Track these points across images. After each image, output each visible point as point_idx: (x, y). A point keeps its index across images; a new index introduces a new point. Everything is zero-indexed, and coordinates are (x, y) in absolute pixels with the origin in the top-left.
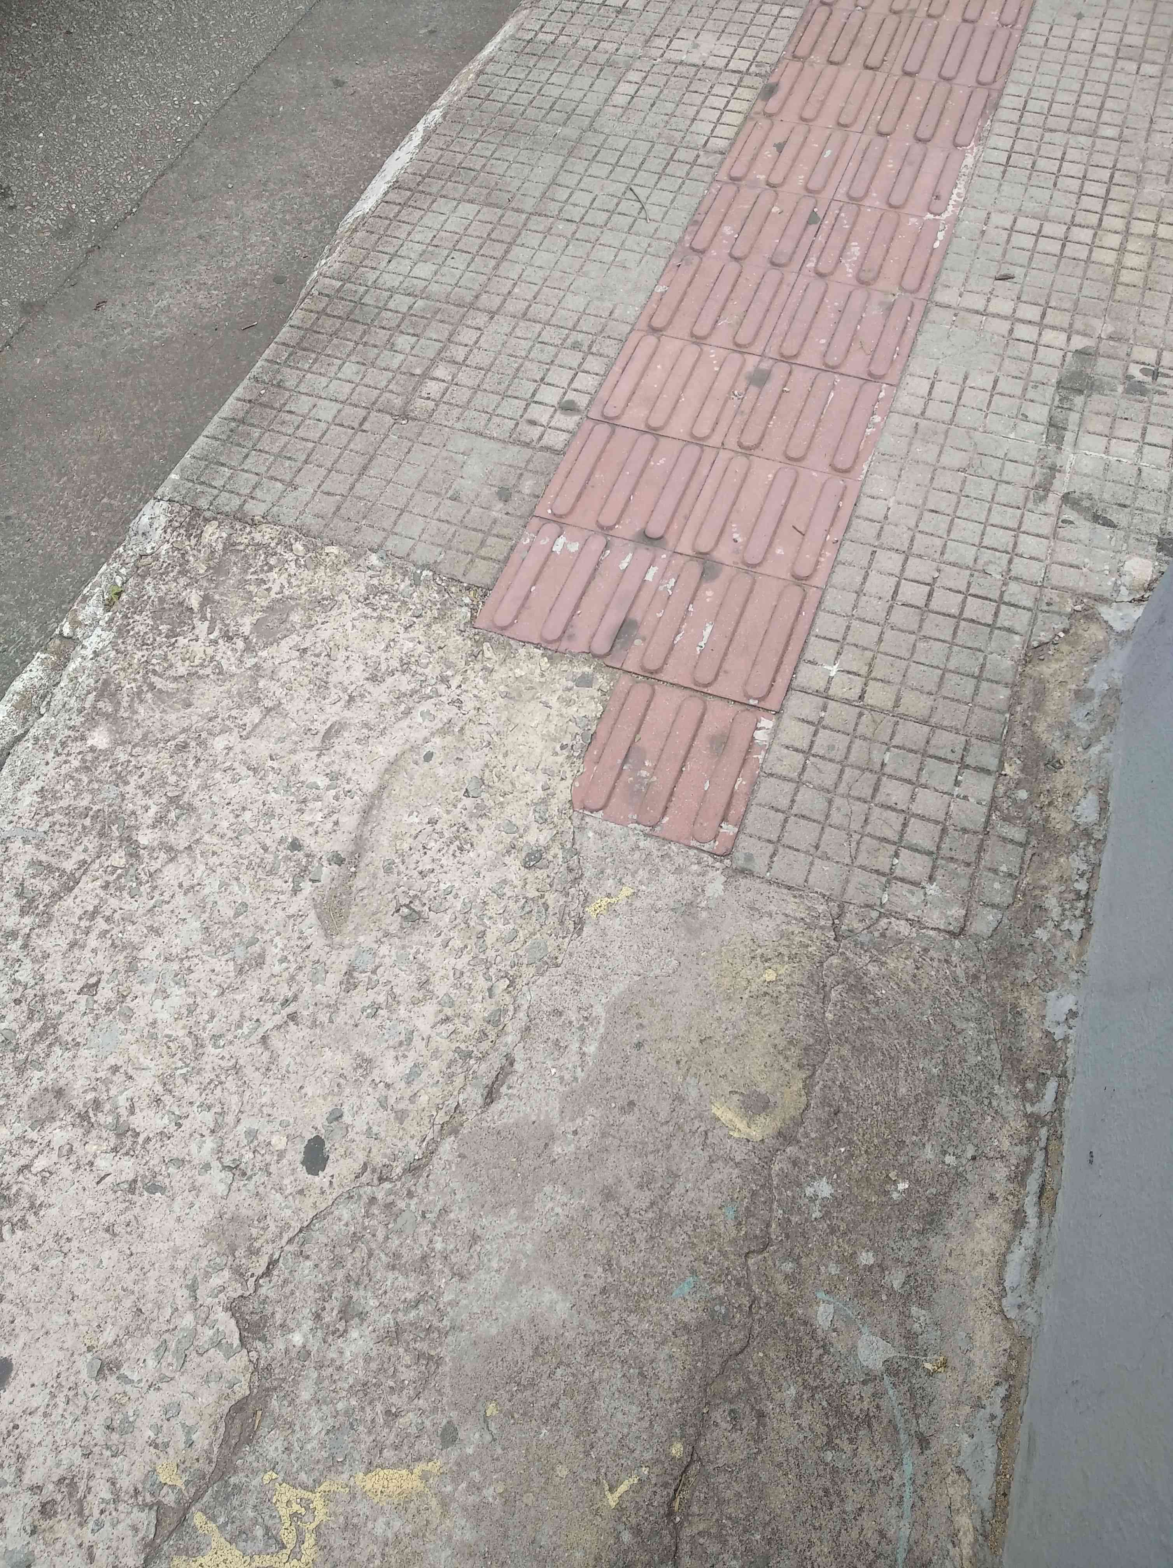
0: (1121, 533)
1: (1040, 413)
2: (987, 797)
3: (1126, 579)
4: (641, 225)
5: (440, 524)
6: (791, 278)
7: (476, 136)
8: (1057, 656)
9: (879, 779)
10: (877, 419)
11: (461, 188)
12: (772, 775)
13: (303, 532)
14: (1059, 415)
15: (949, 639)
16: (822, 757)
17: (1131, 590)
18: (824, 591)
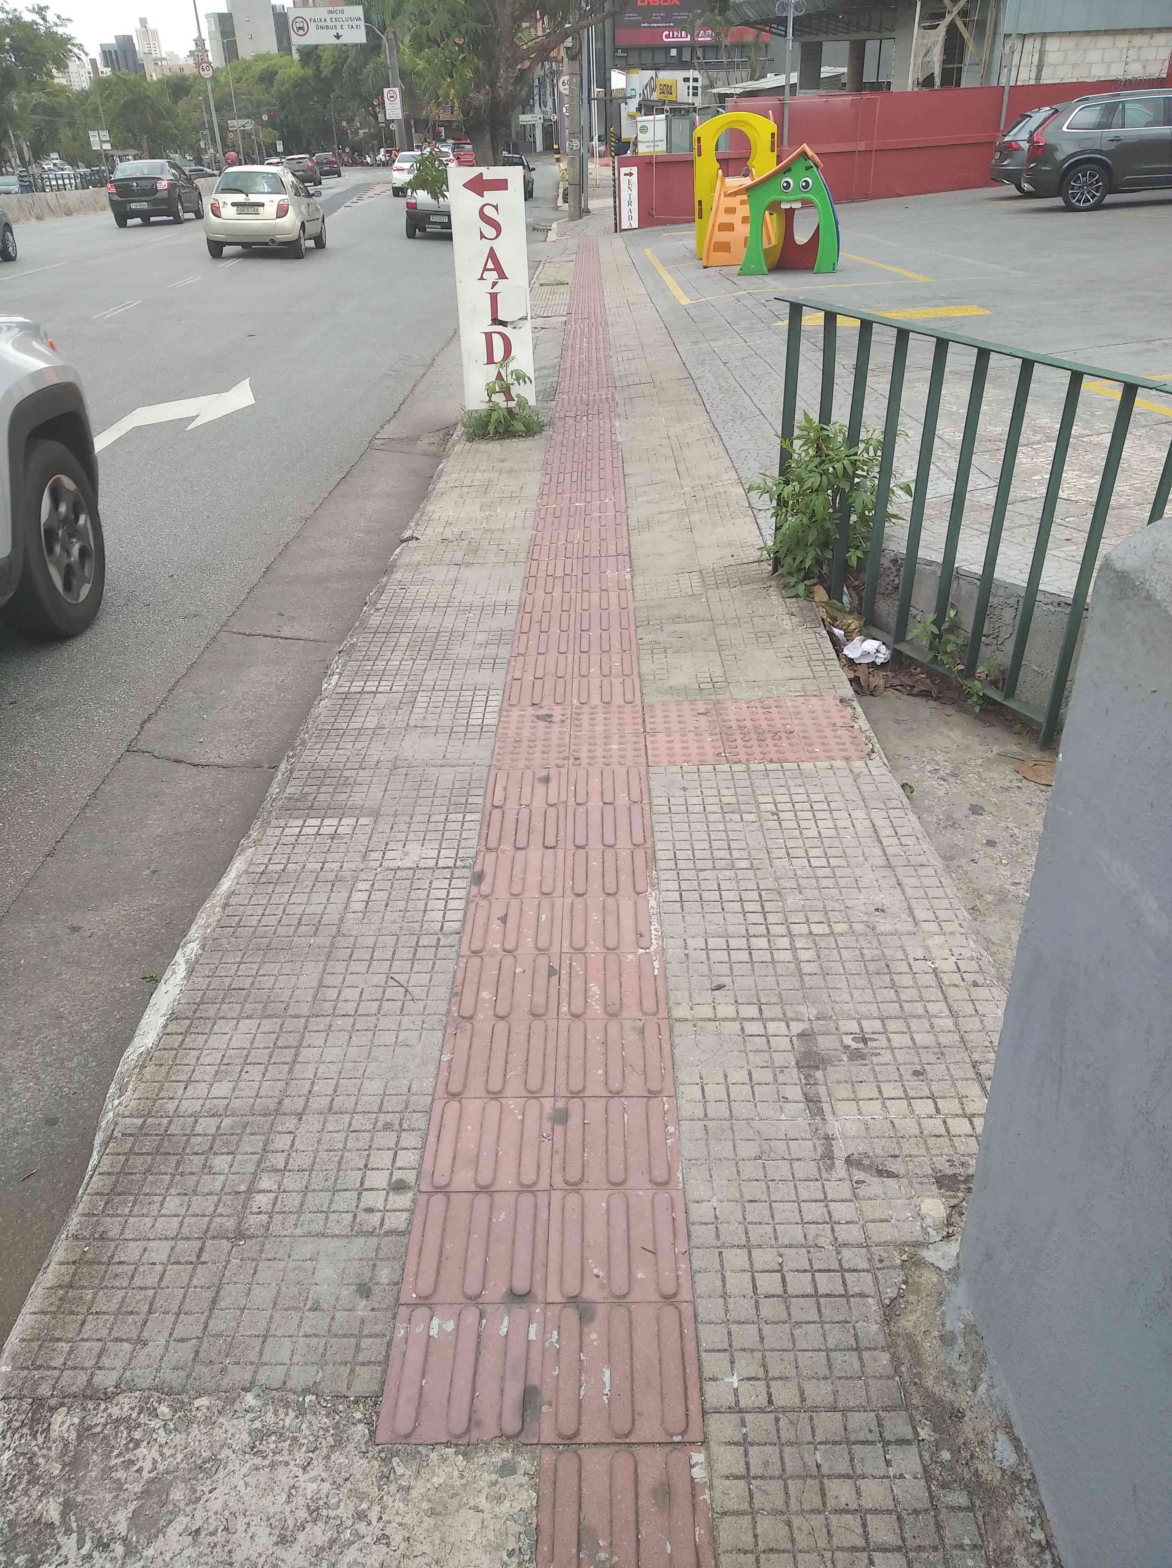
0: (905, 1181)
1: (794, 1093)
2: (919, 1469)
3: (928, 1221)
4: (410, 1006)
5: (307, 1340)
6: (553, 1024)
7: (239, 960)
8: (909, 1307)
9: (822, 1483)
10: (671, 1129)
11: (238, 1007)
12: (725, 1513)
13: (165, 1391)
14: (811, 1091)
15: (817, 1319)
16: (762, 1477)
17: (937, 1229)
18: (694, 1303)
